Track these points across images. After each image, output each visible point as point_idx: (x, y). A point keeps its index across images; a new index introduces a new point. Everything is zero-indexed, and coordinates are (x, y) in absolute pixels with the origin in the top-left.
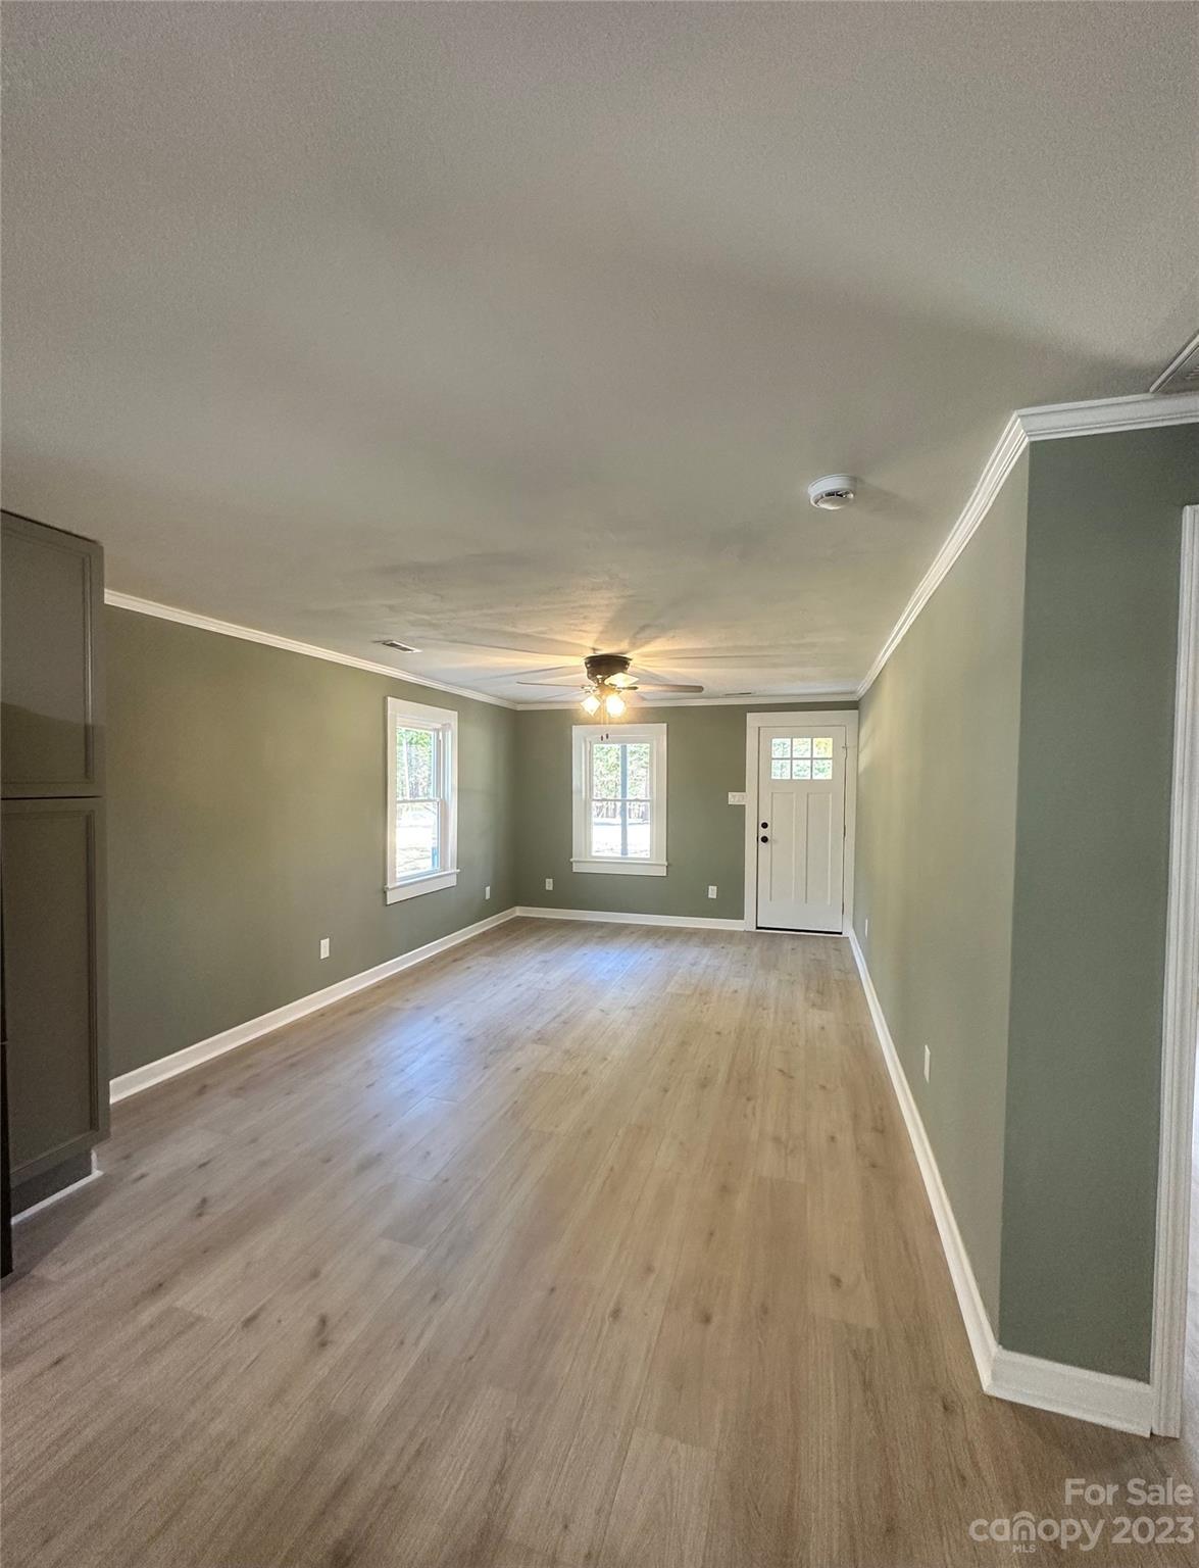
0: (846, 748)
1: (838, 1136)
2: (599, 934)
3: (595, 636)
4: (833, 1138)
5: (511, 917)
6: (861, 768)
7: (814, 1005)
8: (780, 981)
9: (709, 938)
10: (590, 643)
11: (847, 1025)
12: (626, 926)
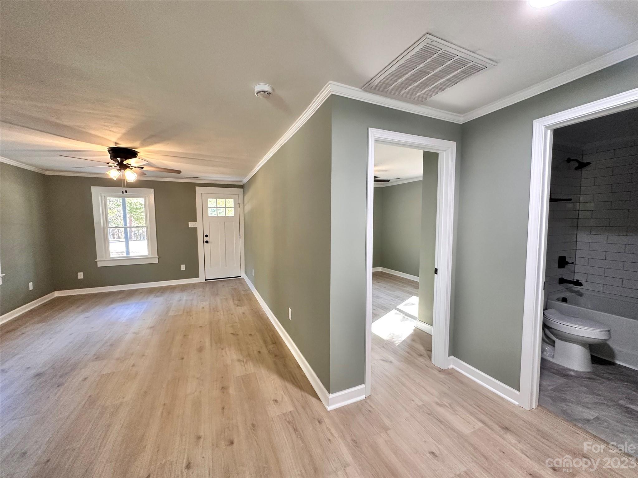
0: (239, 203)
1: (261, 350)
2: (119, 297)
3: (119, 135)
4: (259, 352)
5: (51, 298)
6: (246, 212)
7: (238, 306)
8: (221, 299)
9: (183, 288)
10: (114, 139)
11: (252, 310)
12: (136, 290)
